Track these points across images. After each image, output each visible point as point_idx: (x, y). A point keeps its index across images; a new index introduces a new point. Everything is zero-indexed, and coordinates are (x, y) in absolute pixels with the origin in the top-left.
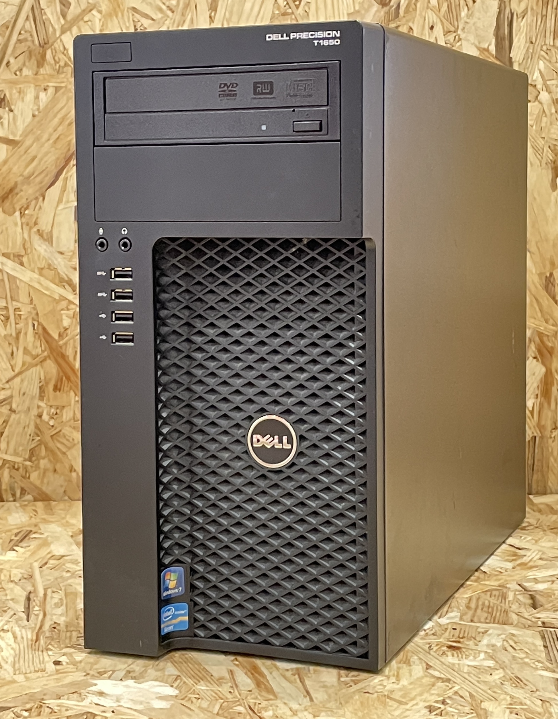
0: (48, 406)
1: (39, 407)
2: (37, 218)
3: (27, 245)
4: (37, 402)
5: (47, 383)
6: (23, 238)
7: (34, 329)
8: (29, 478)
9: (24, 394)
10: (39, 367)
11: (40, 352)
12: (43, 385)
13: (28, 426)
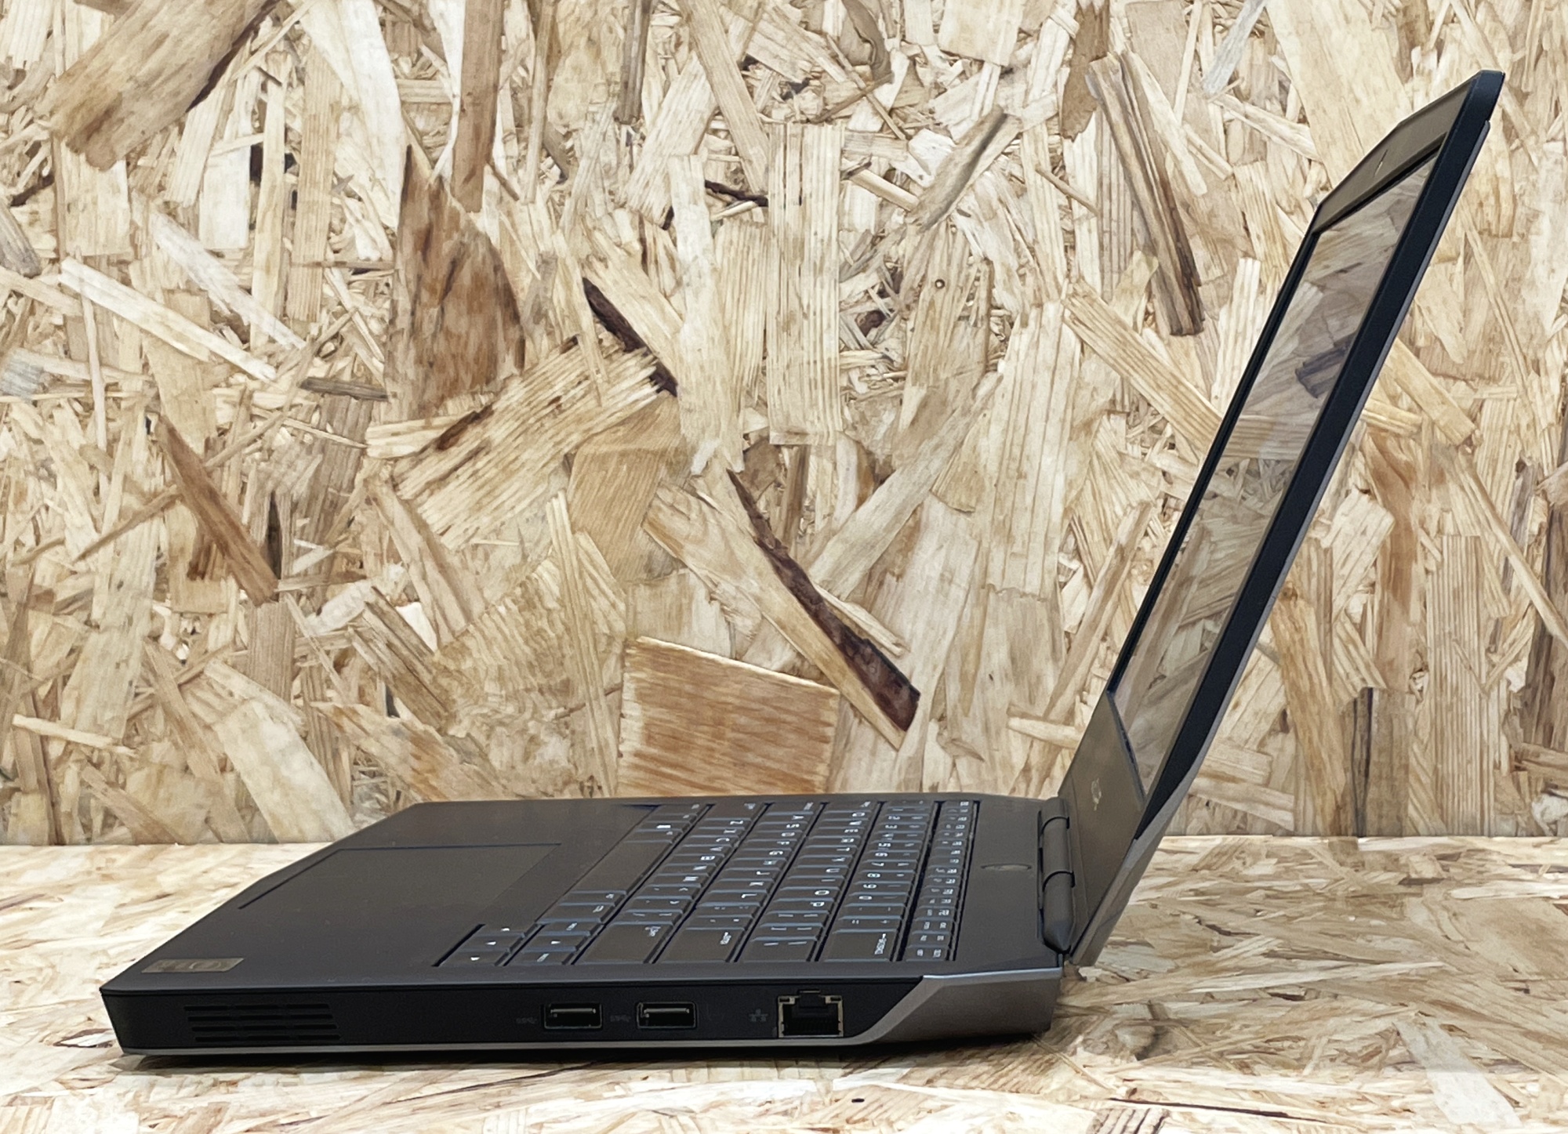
0: (174, 612)
1: (153, 616)
2: (165, 175)
3: (141, 237)
4: (147, 602)
5: (174, 559)
6: (132, 223)
7: (149, 432)
8: (123, 787)
9: (120, 585)
10: (157, 521)
11: (162, 487)
12: (164, 564)
13: (126, 661)
